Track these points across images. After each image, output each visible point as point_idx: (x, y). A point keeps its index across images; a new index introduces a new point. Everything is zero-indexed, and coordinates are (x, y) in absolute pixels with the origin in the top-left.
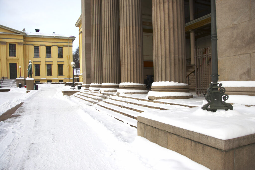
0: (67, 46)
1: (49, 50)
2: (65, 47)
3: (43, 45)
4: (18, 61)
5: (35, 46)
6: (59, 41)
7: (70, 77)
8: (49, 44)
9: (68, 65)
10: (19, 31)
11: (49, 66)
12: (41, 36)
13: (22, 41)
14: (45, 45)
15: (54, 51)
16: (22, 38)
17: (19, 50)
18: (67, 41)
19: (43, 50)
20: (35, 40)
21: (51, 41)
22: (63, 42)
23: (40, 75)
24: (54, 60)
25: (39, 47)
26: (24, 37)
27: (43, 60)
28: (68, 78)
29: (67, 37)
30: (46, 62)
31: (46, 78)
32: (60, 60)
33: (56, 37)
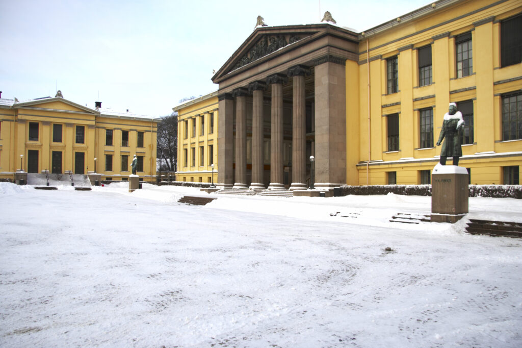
0: (150, 131)
1: (125, 135)
2: (147, 133)
3: (118, 129)
4: (86, 150)
5: (107, 130)
6: (140, 124)
7: (152, 174)
8: (126, 128)
9: (150, 157)
10: (92, 110)
11: (125, 159)
12: (118, 116)
13: (93, 123)
14: (121, 129)
15: (133, 137)
16: (94, 118)
17: (89, 135)
18: (149, 125)
19: (117, 137)
20: (108, 121)
21: (129, 123)
22: (145, 125)
23: (113, 170)
24: (133, 150)
25: (112, 130)
26: (96, 117)
27: (117, 148)
28: (150, 176)
29: (151, 119)
30: (121, 152)
31: (120, 174)
32: (140, 150)
33: (136, 118)
